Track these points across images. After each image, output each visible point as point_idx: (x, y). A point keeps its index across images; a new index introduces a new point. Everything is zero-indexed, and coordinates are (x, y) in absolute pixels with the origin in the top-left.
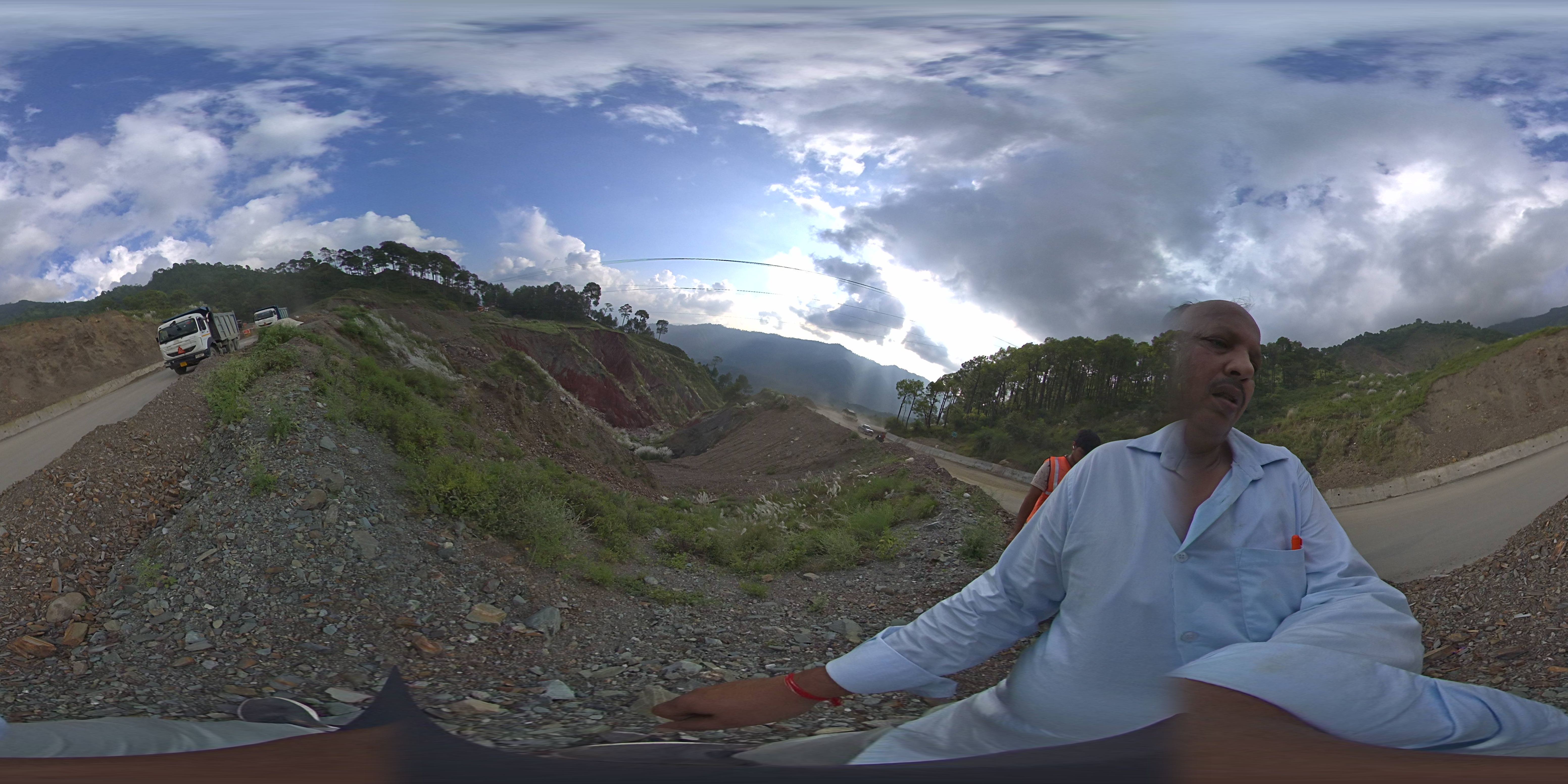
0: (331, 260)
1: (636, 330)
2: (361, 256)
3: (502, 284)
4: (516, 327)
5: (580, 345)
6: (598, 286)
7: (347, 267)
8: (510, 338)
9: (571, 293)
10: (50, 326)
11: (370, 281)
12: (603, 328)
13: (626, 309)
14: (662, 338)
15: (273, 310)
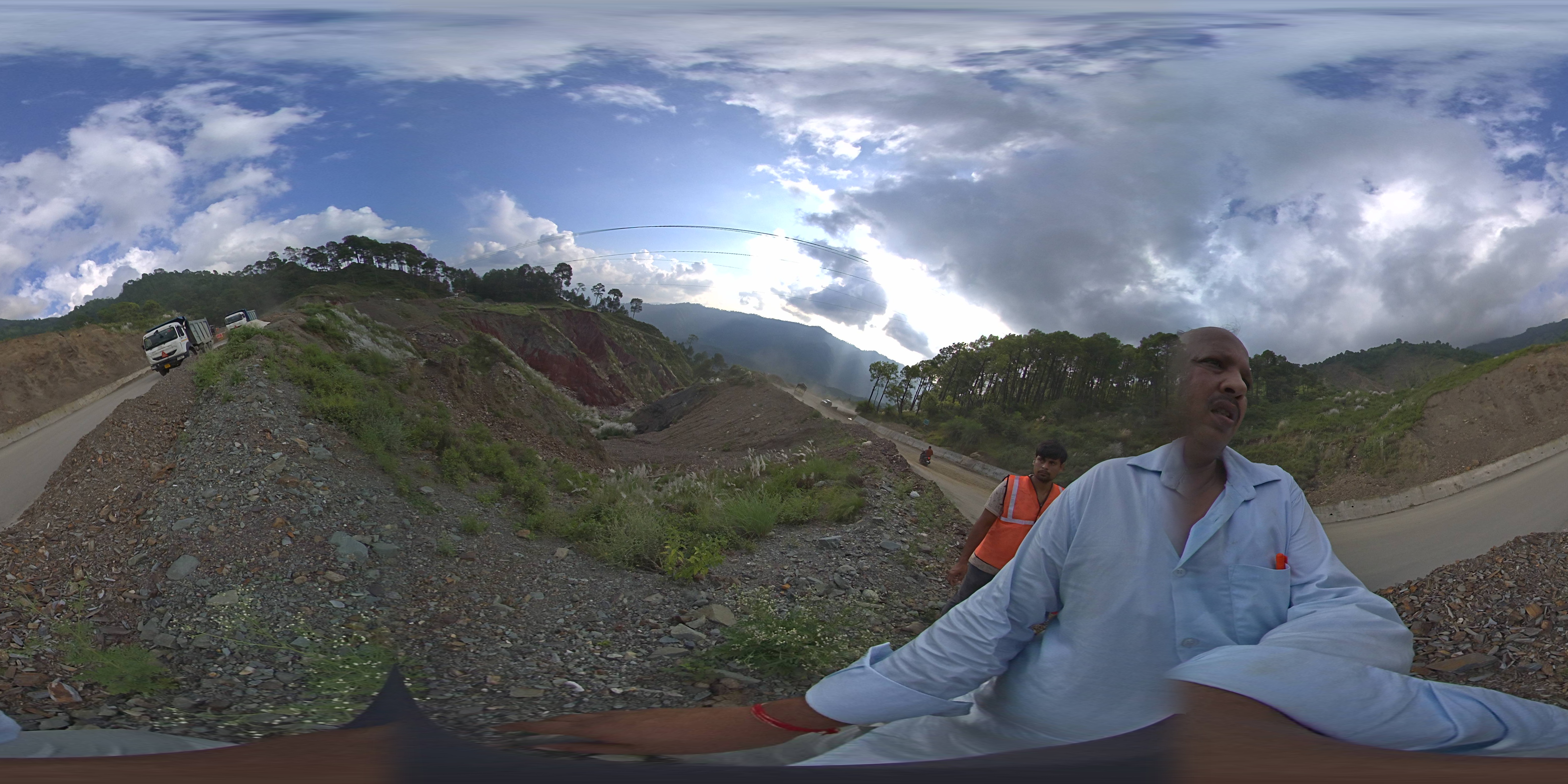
0: (296, 258)
1: (609, 309)
2: (326, 252)
3: (471, 269)
4: (485, 311)
5: (551, 325)
6: (569, 266)
7: (312, 264)
8: (479, 322)
9: (541, 274)
10: (35, 342)
11: (336, 276)
12: (576, 307)
13: (598, 288)
14: (637, 317)
15: (242, 313)
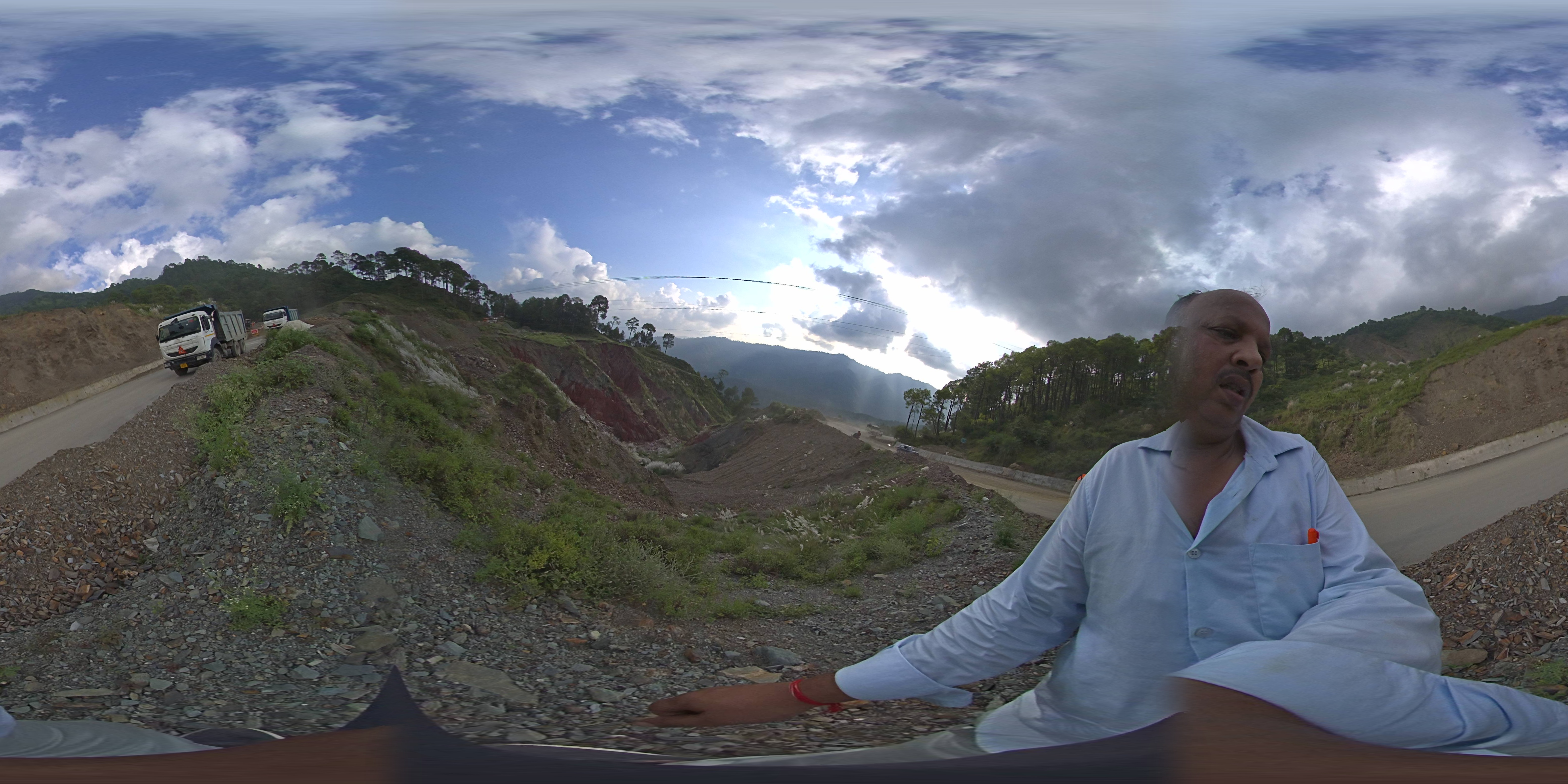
0: (343, 263)
1: (643, 344)
2: (374, 261)
3: (511, 295)
4: (524, 339)
5: (588, 358)
6: (605, 299)
7: (359, 271)
8: (518, 350)
9: (579, 306)
10: (54, 317)
11: (381, 286)
12: (611, 341)
13: (632, 323)
14: (669, 351)
15: (282, 310)
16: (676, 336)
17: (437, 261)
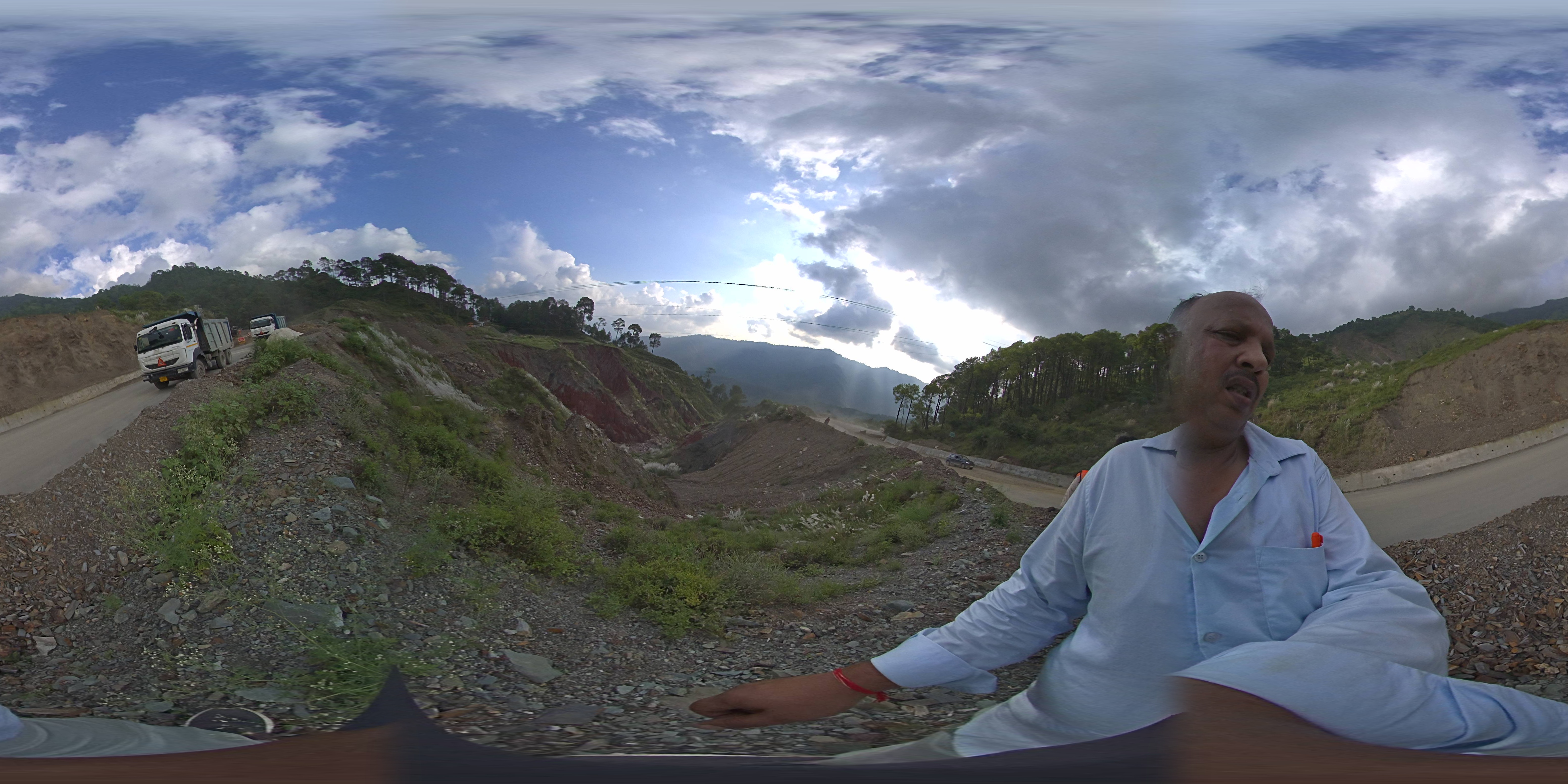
0: (329, 269)
1: (630, 345)
2: (360, 267)
3: (496, 299)
4: (512, 343)
5: (576, 361)
6: (591, 300)
7: (345, 277)
8: (507, 354)
9: (565, 308)
11: (367, 292)
12: (598, 343)
13: (619, 323)
14: (655, 351)
15: (270, 318)
16: (662, 335)
17: (422, 266)
